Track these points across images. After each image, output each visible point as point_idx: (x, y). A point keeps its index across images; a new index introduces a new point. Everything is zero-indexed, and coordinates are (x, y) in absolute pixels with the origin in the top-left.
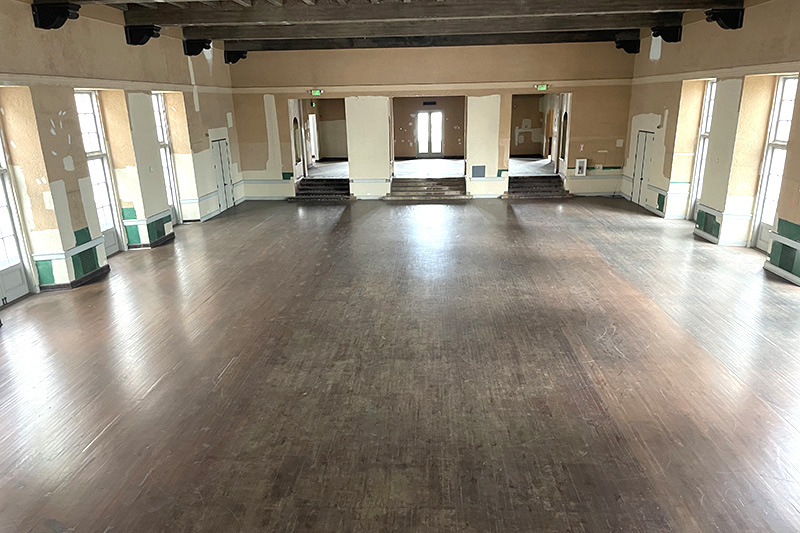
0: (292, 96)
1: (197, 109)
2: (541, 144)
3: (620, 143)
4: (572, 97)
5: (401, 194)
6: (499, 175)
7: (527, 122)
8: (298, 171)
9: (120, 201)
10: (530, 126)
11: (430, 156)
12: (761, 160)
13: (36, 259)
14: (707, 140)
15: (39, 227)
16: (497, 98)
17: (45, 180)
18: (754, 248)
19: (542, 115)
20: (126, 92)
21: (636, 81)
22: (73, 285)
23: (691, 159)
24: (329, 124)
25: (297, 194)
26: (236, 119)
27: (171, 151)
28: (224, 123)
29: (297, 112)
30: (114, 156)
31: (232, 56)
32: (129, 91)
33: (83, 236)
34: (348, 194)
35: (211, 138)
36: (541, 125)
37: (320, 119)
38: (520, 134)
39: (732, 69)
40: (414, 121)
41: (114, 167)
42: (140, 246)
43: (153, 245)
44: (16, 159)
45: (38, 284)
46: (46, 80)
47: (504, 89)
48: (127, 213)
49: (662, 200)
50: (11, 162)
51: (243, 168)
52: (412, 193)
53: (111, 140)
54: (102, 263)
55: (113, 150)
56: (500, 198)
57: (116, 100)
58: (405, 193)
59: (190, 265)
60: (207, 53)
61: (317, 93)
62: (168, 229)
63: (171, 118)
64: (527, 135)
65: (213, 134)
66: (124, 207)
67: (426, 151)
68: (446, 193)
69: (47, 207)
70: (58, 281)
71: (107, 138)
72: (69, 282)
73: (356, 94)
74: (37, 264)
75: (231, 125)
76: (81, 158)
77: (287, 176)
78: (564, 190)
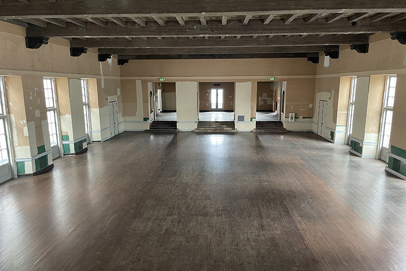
0: (150, 81)
1: (103, 87)
2: (272, 105)
3: (311, 106)
4: (287, 84)
5: (202, 129)
6: (251, 120)
7: (265, 95)
8: (151, 117)
9: (61, 131)
10: (266, 96)
11: (217, 110)
12: (381, 116)
13: (17, 161)
14: (353, 106)
15: (20, 145)
16: (250, 83)
17: (25, 121)
18: (380, 159)
19: (272, 91)
20: (69, 79)
21: (317, 76)
22: (34, 174)
23: (346, 115)
24: (167, 94)
25: (150, 128)
26: (122, 92)
27: (89, 107)
28: (116, 93)
29: (152, 88)
30: (60, 110)
31: (121, 62)
32: (70, 78)
33: (41, 149)
34: (176, 129)
35: (109, 101)
36: (272, 96)
37: (163, 92)
38: (262, 100)
39: (364, 72)
40: (209, 93)
41: (60, 115)
42: (70, 155)
43: (76, 154)
44: (11, 111)
45: (16, 173)
46: (30, 73)
47: (254, 79)
48: (64, 137)
49: (332, 134)
50: (9, 112)
51: (124, 115)
52: (207, 129)
53: (59, 101)
54: (50, 163)
55: (60, 107)
56: (252, 131)
57: (63, 82)
58: (205, 128)
59: (94, 164)
60: (109, 60)
61: (162, 80)
62: (85, 146)
63: (90, 91)
64: (265, 101)
65: (110, 98)
66: (63, 135)
67: (215, 108)
68: (225, 129)
69: (25, 135)
70: (27, 173)
71: (57, 101)
72: (32, 173)
73: (181, 81)
74: (17, 163)
75: (119, 94)
76: (44, 110)
77: (146, 119)
78: (283, 128)
